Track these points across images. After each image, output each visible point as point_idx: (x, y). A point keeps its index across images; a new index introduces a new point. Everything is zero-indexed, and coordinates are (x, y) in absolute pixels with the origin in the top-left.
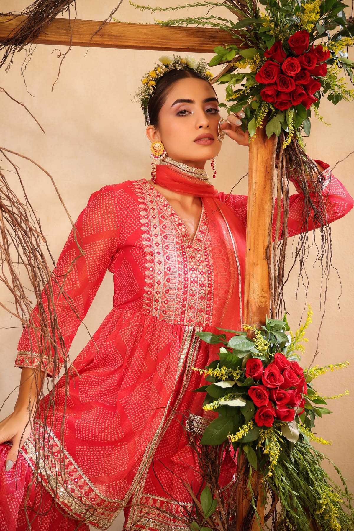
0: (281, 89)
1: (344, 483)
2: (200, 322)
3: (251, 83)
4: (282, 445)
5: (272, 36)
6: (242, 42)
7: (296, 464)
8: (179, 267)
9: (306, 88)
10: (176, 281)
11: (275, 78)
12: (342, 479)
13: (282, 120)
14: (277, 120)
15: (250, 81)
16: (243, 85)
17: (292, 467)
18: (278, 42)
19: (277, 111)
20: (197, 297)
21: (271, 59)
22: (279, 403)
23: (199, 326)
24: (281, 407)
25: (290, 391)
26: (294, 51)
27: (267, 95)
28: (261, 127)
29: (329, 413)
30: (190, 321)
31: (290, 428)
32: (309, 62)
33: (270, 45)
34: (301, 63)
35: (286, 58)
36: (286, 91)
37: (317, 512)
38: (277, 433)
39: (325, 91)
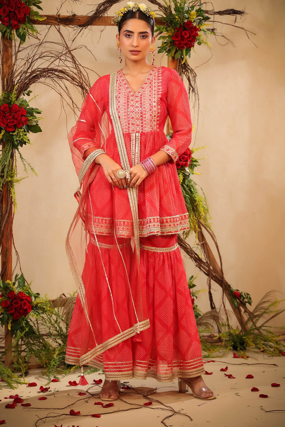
0: (181, 42)
1: (204, 195)
2: (138, 131)
3: (170, 40)
4: (183, 176)
5: (179, 23)
6: (166, 23)
7: (187, 186)
8: (124, 106)
9: (190, 41)
10: (123, 112)
11: (180, 38)
12: (203, 193)
13: (181, 53)
14: (179, 53)
15: (170, 39)
16: (167, 40)
17: (186, 186)
18: (181, 25)
19: (179, 49)
20: (135, 119)
21: (178, 31)
22: (182, 160)
23: (138, 133)
24: (183, 162)
25: (186, 156)
26: (186, 28)
27: (176, 44)
28: (173, 56)
29: (199, 165)
30: (133, 130)
31: (186, 170)
32: (192, 33)
33: (178, 26)
34: (189, 33)
35: (184, 31)
36: (183, 43)
37: (195, 204)
38: (181, 172)
39: (196, 41)
